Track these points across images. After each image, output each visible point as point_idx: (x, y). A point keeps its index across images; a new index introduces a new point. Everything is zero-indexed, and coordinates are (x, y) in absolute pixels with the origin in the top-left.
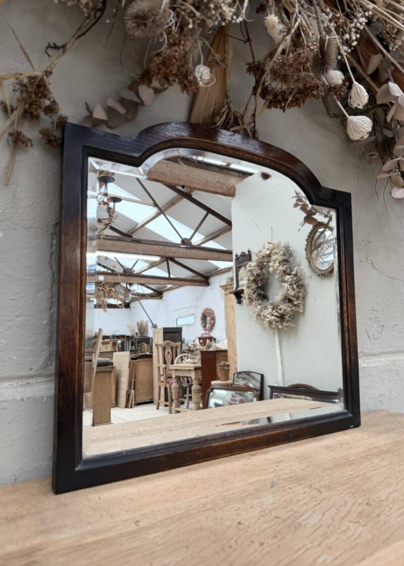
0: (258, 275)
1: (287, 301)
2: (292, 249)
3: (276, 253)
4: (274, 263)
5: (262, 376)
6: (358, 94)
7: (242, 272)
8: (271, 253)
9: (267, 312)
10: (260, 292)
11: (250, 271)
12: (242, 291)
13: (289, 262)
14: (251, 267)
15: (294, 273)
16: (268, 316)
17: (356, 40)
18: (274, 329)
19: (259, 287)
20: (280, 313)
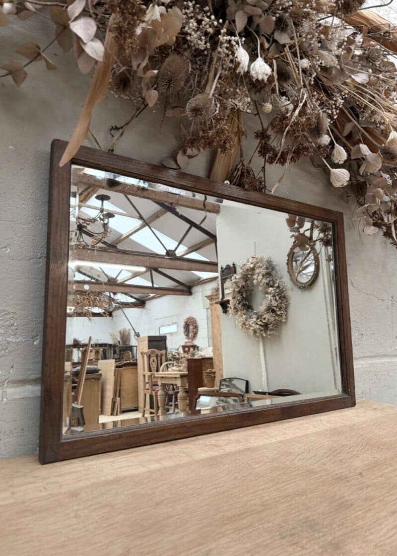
0: (243, 287)
1: (270, 311)
2: (274, 263)
3: (259, 267)
4: (258, 276)
5: (247, 382)
6: (339, 153)
7: (228, 284)
8: (254, 267)
9: (252, 322)
10: (244, 303)
11: (236, 283)
12: (228, 301)
13: (272, 275)
14: (236, 279)
15: (276, 285)
16: (253, 325)
17: (336, 114)
18: (258, 338)
19: (243, 298)
20: (264, 323)
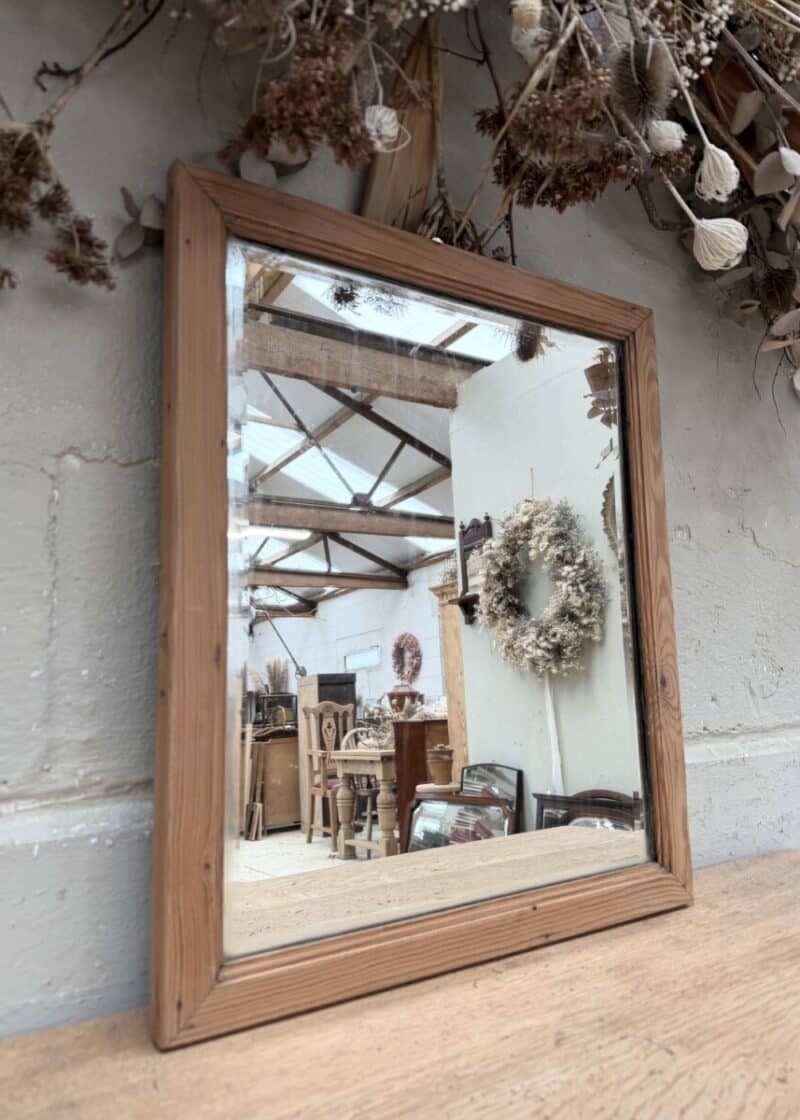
0: (507, 566)
1: (567, 618)
2: (574, 512)
3: (541, 520)
4: (539, 542)
5: (520, 774)
6: (717, 170)
7: (475, 560)
8: (531, 521)
9: (527, 641)
10: (510, 600)
11: (491, 557)
12: (475, 599)
13: (569, 538)
14: (491, 548)
15: (579, 560)
16: (530, 649)
17: (710, 54)
18: (541, 676)
19: (508, 590)
20: (553, 643)
